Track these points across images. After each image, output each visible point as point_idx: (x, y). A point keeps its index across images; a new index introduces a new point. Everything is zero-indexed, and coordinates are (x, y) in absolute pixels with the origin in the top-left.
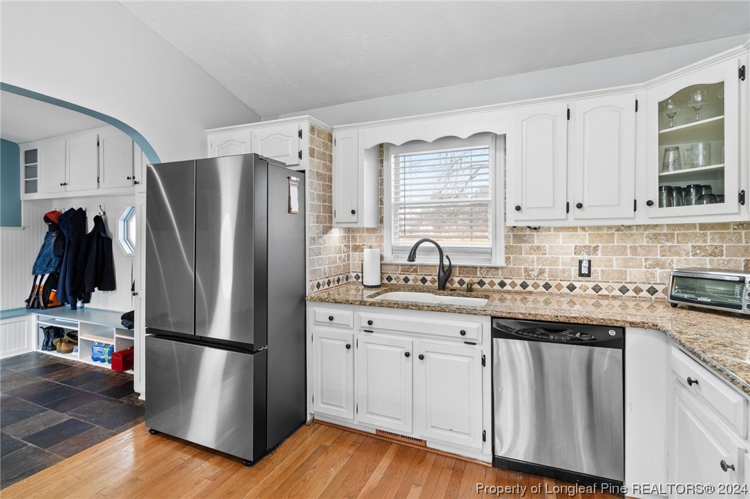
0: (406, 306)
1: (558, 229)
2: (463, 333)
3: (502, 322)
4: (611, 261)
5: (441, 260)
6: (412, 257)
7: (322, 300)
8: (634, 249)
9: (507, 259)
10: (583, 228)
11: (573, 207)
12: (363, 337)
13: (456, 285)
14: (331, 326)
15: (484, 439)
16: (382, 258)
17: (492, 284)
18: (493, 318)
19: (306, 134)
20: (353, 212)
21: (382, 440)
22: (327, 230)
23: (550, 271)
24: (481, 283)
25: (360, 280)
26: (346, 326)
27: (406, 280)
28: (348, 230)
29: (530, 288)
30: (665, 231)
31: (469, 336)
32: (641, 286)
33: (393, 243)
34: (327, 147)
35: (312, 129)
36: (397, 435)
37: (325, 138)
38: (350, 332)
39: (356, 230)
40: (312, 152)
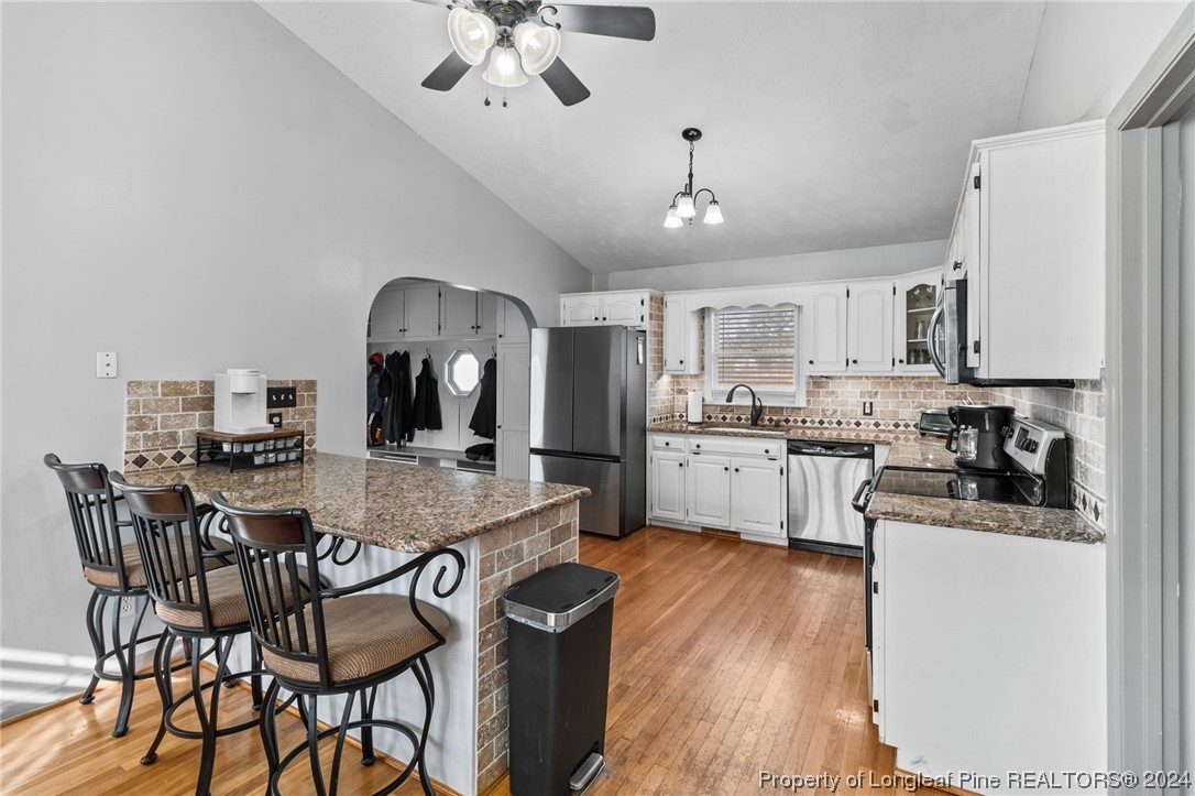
0: (726, 434)
1: (848, 378)
2: (767, 451)
3: (794, 444)
4: (887, 403)
5: (754, 402)
6: (729, 399)
7: (660, 431)
8: (904, 394)
9: (808, 401)
10: (867, 377)
11: (850, 362)
12: (692, 458)
13: (767, 422)
14: (666, 450)
15: (782, 527)
16: (703, 400)
17: (796, 421)
18: (788, 440)
19: (647, 302)
20: (681, 362)
21: (708, 534)
22: (660, 376)
23: (842, 411)
24: (787, 421)
25: (684, 419)
26: (679, 450)
27: (724, 418)
28: (674, 376)
29: (826, 425)
30: (927, 380)
31: (771, 454)
32: (909, 422)
33: (713, 387)
34: (661, 310)
35: (651, 298)
36: (718, 530)
37: (659, 303)
38: (682, 454)
39: (682, 376)
40: (651, 315)
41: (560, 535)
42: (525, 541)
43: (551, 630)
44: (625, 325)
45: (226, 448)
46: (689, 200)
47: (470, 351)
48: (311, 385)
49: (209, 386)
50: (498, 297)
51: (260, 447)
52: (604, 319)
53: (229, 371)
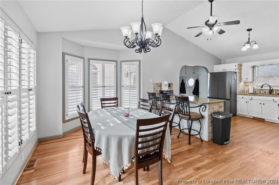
2: (273, 100)
5: (270, 88)
6: (262, 87)
12: (250, 101)
13: (274, 93)
14: (243, 99)
15: (278, 119)
16: (254, 88)
19: (237, 66)
20: (247, 79)
21: (254, 119)
22: (240, 82)
25: (248, 92)
26: (246, 99)
27: (260, 92)
28: (244, 82)
31: (275, 100)
33: (257, 85)
34: (241, 67)
35: (238, 65)
36: (258, 118)
37: (240, 66)
38: (247, 100)
39: (247, 82)
40: (238, 69)
41: (220, 107)
42: (215, 106)
43: (221, 118)
44: (231, 71)
45: (164, 92)
46: (249, 45)
47: (192, 78)
48: (172, 84)
49: (161, 84)
50: (199, 67)
51: (168, 92)
52: (225, 70)
53: (164, 81)
